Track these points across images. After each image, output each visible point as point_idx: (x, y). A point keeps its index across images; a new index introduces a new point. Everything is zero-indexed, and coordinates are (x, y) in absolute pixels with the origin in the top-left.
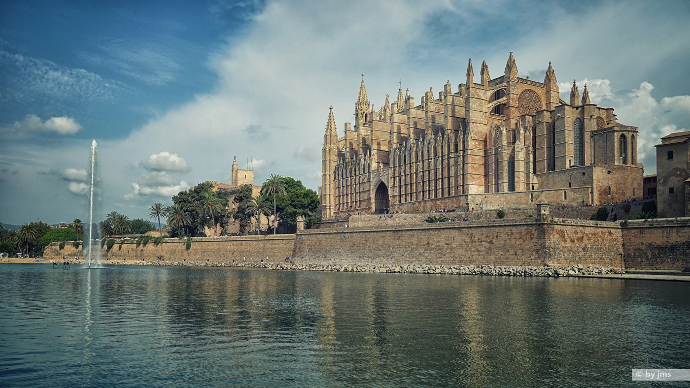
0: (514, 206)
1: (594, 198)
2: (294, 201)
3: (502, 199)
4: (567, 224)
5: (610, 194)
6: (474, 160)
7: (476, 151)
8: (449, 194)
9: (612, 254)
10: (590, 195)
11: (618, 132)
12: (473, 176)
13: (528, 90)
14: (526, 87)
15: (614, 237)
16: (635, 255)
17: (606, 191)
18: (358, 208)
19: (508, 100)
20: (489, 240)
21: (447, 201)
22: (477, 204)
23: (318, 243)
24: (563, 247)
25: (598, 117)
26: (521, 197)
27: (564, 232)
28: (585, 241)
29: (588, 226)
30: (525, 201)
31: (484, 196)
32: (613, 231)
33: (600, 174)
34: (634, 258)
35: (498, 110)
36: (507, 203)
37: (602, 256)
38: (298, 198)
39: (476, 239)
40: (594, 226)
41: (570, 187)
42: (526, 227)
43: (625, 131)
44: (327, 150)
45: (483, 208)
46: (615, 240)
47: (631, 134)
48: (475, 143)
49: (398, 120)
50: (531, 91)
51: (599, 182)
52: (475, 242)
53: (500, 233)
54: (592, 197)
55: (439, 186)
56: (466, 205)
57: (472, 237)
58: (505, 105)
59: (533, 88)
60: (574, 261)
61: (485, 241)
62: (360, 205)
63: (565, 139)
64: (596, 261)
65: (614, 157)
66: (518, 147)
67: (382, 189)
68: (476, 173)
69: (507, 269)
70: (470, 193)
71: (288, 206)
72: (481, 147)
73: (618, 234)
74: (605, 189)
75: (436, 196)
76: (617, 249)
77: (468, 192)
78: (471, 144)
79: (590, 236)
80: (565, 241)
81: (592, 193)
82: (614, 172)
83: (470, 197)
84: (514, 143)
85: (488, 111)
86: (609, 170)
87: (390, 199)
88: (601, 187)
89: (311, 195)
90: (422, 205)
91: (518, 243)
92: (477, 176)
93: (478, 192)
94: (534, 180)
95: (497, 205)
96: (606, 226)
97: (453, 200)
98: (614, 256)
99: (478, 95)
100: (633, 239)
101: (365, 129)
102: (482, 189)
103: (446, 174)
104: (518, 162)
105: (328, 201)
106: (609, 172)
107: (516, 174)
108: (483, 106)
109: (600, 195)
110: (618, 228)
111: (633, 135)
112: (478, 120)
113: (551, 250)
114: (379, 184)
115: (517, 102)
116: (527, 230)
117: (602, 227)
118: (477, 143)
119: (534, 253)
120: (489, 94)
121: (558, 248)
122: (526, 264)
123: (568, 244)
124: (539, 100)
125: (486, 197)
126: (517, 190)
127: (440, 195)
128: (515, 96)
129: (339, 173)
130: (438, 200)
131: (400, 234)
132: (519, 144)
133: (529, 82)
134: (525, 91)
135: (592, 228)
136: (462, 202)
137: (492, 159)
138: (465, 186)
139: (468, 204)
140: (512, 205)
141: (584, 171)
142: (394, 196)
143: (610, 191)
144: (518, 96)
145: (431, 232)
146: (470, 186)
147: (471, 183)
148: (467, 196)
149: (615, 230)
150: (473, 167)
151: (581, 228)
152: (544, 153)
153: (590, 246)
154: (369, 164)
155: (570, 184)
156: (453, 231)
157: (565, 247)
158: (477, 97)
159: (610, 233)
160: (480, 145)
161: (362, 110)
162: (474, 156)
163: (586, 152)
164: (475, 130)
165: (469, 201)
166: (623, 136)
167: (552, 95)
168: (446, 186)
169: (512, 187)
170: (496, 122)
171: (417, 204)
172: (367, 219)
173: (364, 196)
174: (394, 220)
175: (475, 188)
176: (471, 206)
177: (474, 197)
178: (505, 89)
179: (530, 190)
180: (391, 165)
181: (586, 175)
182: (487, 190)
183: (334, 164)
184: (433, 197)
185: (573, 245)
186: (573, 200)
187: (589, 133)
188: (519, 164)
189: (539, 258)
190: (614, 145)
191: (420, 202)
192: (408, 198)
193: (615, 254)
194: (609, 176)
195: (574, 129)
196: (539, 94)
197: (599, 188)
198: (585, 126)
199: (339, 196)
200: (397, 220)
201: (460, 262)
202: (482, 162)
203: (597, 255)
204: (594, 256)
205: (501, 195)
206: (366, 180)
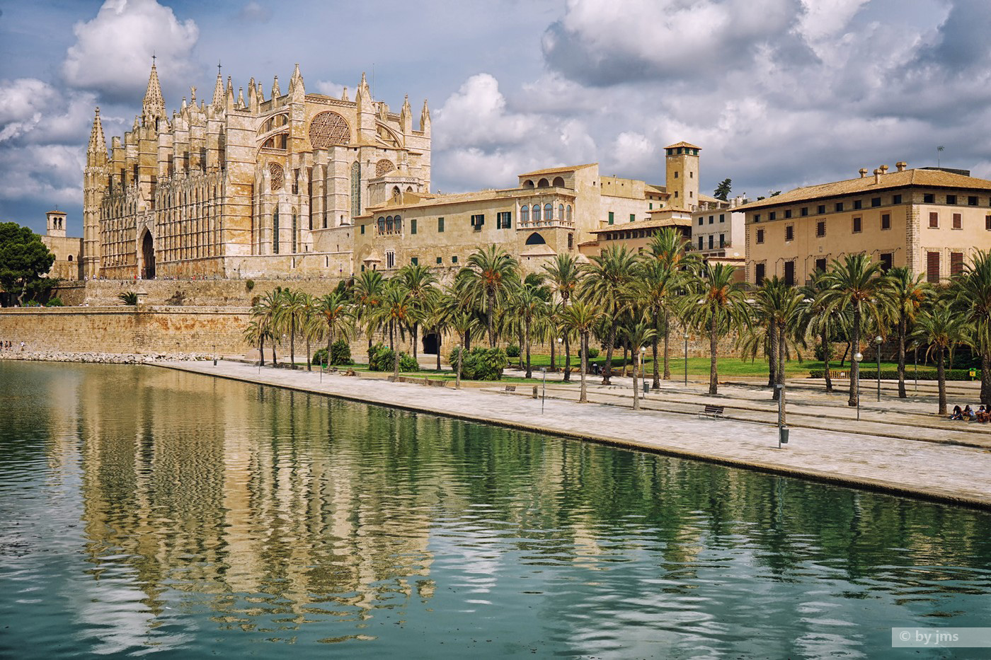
0: (274, 274)
3: (263, 264)
4: (173, 312)
6: (234, 210)
7: (237, 199)
8: (209, 253)
10: (351, 262)
11: (391, 184)
12: (233, 232)
14: (323, 108)
15: (242, 323)
18: (125, 265)
19: (291, 128)
20: (104, 327)
21: (207, 263)
22: (235, 270)
24: (163, 335)
26: (283, 262)
27: (167, 320)
30: (286, 267)
31: (243, 259)
36: (268, 269)
40: (212, 312)
41: (338, 250)
44: (90, 175)
45: (242, 275)
46: (244, 326)
47: (406, 186)
48: (236, 189)
50: (332, 113)
56: (222, 270)
58: (288, 135)
59: (336, 110)
60: (177, 347)
62: (127, 259)
64: (209, 348)
66: (282, 198)
67: (147, 240)
68: (235, 228)
70: (228, 254)
72: (246, 194)
75: (197, 255)
77: (226, 254)
78: (230, 190)
79: (206, 323)
80: (167, 329)
81: (353, 259)
83: (226, 260)
85: (258, 145)
92: (241, 231)
94: (307, 238)
97: (212, 262)
99: (241, 125)
102: (247, 248)
104: (282, 216)
105: (91, 252)
107: (281, 231)
108: (248, 139)
111: (410, 187)
112: (241, 158)
113: (146, 337)
114: (145, 232)
118: (239, 188)
120: (260, 122)
123: (172, 332)
124: (347, 125)
125: (245, 261)
126: (280, 252)
127: (201, 255)
129: (104, 210)
130: (199, 260)
136: (219, 265)
137: (257, 210)
138: (224, 246)
139: (224, 268)
141: (348, 231)
142: (159, 252)
146: (228, 245)
147: (232, 242)
148: (223, 258)
150: (232, 221)
151: (192, 315)
152: (319, 204)
153: (203, 333)
154: (136, 203)
155: (338, 246)
157: (167, 334)
158: (239, 128)
159: (236, 320)
160: (244, 192)
161: (149, 112)
162: (234, 206)
163: (361, 205)
164: (237, 171)
165: (226, 264)
166: (397, 189)
170: (272, 159)
173: (131, 248)
175: (234, 249)
177: (231, 261)
178: (287, 114)
180: (157, 207)
181: (349, 236)
182: (253, 251)
183: (99, 197)
185: (178, 332)
186: (334, 268)
187: (366, 182)
196: (345, 116)
198: (362, 172)
199: (105, 245)
202: (248, 214)
205: (264, 259)
206: (133, 225)
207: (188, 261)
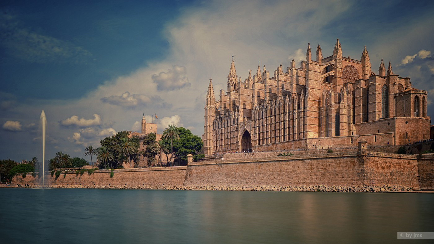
0: (339, 147)
1: (396, 141)
2: (185, 144)
3: (331, 142)
4: (379, 156)
5: (407, 138)
6: (311, 114)
7: (313, 108)
8: (294, 138)
9: (411, 177)
10: (393, 138)
11: (414, 95)
12: (311, 125)
13: (350, 66)
14: (348, 63)
15: (412, 166)
16: (427, 178)
17: (405, 136)
18: (229, 149)
19: (336, 72)
20: (324, 168)
21: (292, 143)
22: (313, 145)
23: (203, 171)
24: (376, 172)
25: (399, 84)
26: (344, 140)
27: (377, 162)
28: (392, 169)
29: (394, 158)
30: (347, 143)
32: (411, 161)
33: (400, 123)
34: (426, 180)
35: (328, 80)
36: (334, 145)
37: (404, 179)
38: (188, 142)
39: (314, 167)
40: (398, 157)
41: (379, 133)
42: (350, 159)
43: (418, 93)
44: (208, 108)
45: (318, 148)
46: (413, 168)
47: (422, 95)
48: (312, 103)
49: (258, 87)
50: (351, 66)
51: (400, 129)
52: (314, 169)
53: (332, 162)
54: (395, 140)
55: (287, 133)
56: (305, 146)
57: (311, 166)
58: (333, 76)
59: (353, 64)
60: (384, 182)
61: (321, 169)
62: (231, 146)
63: (376, 100)
64: (399, 182)
65: (410, 112)
66: (343, 105)
67: (246, 135)
69: (337, 187)
70: (308, 137)
71: (181, 147)
72: (316, 105)
73: (415, 163)
74: (404, 134)
75: (284, 140)
76: (414, 174)
77: (307, 137)
78: (309, 103)
79: (396, 165)
80: (378, 168)
81: (394, 137)
82: (410, 122)
83: (308, 140)
84: (339, 103)
85: (322, 80)
86: (407, 121)
87: (252, 142)
88: (401, 133)
89: (197, 140)
90: (274, 146)
91: (345, 169)
92: (313, 125)
93: (314, 137)
94: (354, 128)
95: (327, 146)
96: (407, 158)
97: (296, 143)
98: (412, 179)
100: (425, 167)
101: (235, 94)
102: (317, 135)
103: (291, 125)
104: (342, 115)
105: (208, 145)
106: (407, 122)
107: (341, 124)
108: (317, 77)
109: (400, 138)
110: (415, 160)
111: (424, 96)
112: (315, 86)
113: (368, 174)
114: (244, 132)
115: (342, 74)
116: (351, 160)
117: (404, 159)
118: (313, 103)
119: (356, 176)
120: (322, 68)
121: (373, 173)
122: (350, 184)
123: (380, 170)
124: (357, 73)
125: (319, 140)
126: (341, 135)
127: (287, 139)
128: (341, 70)
129: (216, 125)
130: (286, 142)
131: (260, 164)
132: (343, 103)
133: (350, 60)
134: (347, 66)
135: (397, 159)
136: (302, 144)
137: (324, 114)
138: (305, 133)
139: (307, 145)
140: (338, 146)
141: (388, 122)
142: (255, 141)
143: (407, 136)
144: (343, 70)
145: (283, 162)
146: (309, 133)
147: (309, 131)
148: (306, 139)
149: (413, 161)
150: (310, 120)
151: (389, 159)
152: (360, 109)
153: (395, 172)
154: (237, 118)
155: (379, 131)
156: (298, 162)
157: (378, 172)
158: (313, 70)
159: (409, 163)
160: (315, 104)
161: (232, 81)
162: (311, 112)
163: (390, 108)
164: (312, 93)
165: (308, 143)
166: (417, 97)
167: (366, 69)
168: (291, 133)
169: (338, 133)
170: (327, 88)
171: (271, 146)
172: (236, 156)
173: (234, 141)
174: (255, 156)
175: (312, 134)
176: (309, 147)
177: (311, 141)
178: (333, 65)
179: (350, 135)
180: (253, 119)
181: (390, 124)
182: (320, 135)
183: (213, 119)
184: (282, 140)
185: (383, 171)
186: (381, 142)
187: (393, 95)
188: (343, 117)
189: (359, 179)
190: (410, 103)
191: (273, 145)
192: (265, 142)
193: (413, 177)
194: (407, 125)
195: (382, 92)
196: (357, 68)
197: (399, 134)
198: (390, 90)
199: (216, 141)
200: (257, 157)
201: (304, 183)
202: (317, 116)
203: (400, 178)
204: (398, 179)
205: (330, 139)
206: (235, 129)
207: (277, 144)
